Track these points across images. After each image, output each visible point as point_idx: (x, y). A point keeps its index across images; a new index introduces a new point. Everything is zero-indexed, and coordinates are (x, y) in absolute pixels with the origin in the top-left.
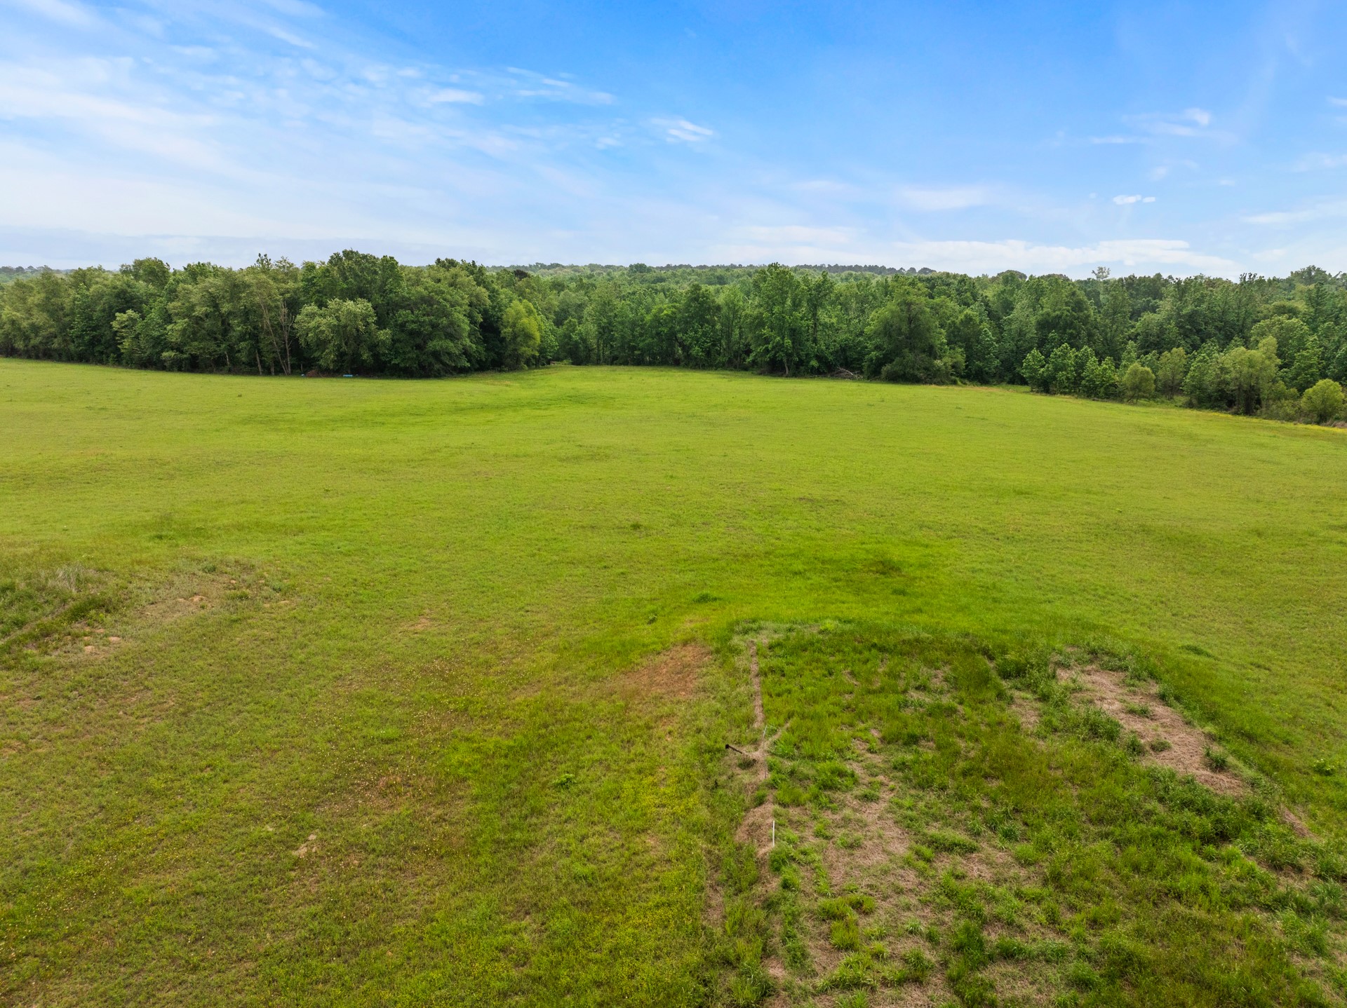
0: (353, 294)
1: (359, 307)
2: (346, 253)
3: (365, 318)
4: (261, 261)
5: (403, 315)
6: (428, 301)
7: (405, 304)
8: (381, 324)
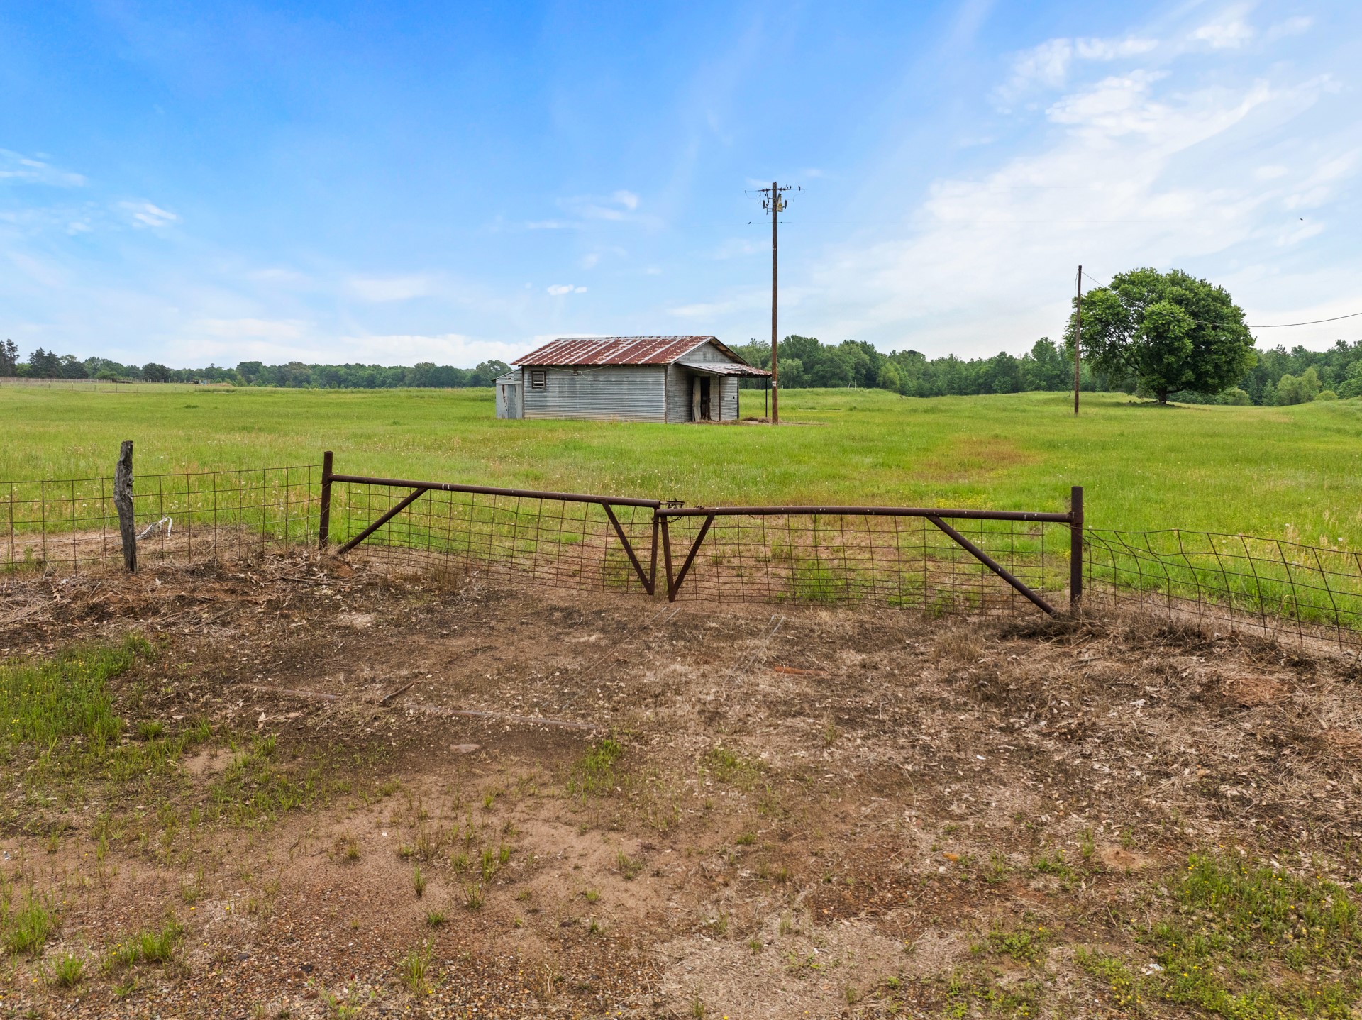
0: (793, 357)
1: (797, 362)
2: (793, 337)
3: (797, 368)
4: (752, 342)
5: (818, 368)
6: (832, 360)
7: (821, 362)
8: (805, 371)
